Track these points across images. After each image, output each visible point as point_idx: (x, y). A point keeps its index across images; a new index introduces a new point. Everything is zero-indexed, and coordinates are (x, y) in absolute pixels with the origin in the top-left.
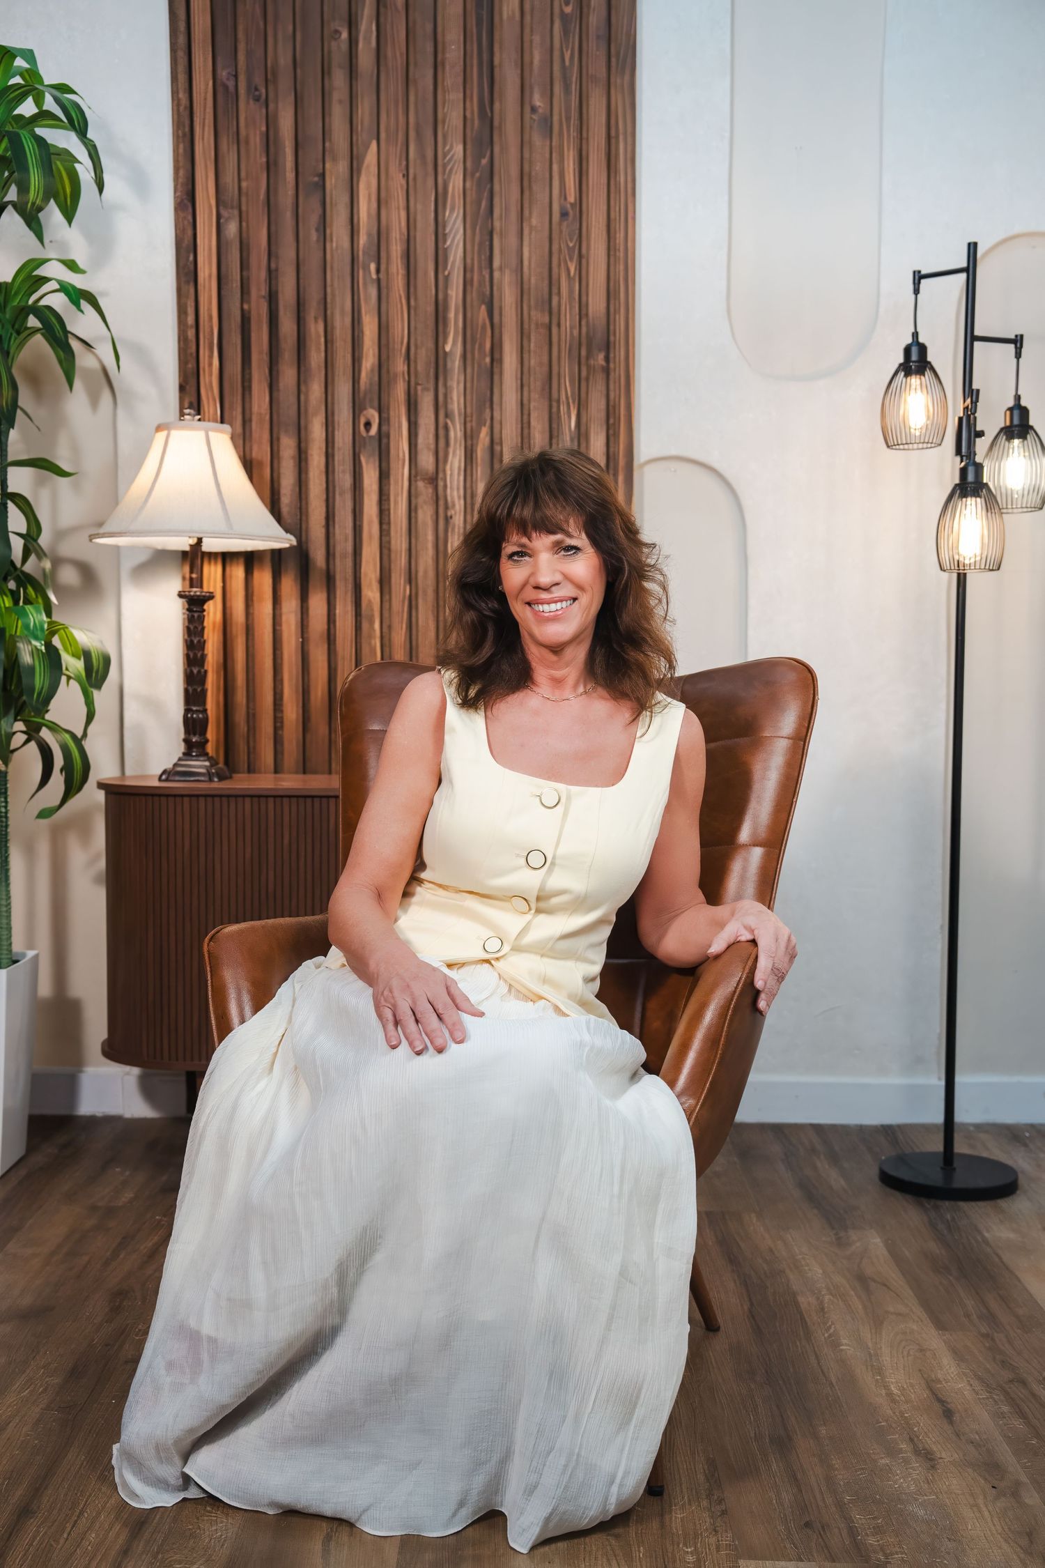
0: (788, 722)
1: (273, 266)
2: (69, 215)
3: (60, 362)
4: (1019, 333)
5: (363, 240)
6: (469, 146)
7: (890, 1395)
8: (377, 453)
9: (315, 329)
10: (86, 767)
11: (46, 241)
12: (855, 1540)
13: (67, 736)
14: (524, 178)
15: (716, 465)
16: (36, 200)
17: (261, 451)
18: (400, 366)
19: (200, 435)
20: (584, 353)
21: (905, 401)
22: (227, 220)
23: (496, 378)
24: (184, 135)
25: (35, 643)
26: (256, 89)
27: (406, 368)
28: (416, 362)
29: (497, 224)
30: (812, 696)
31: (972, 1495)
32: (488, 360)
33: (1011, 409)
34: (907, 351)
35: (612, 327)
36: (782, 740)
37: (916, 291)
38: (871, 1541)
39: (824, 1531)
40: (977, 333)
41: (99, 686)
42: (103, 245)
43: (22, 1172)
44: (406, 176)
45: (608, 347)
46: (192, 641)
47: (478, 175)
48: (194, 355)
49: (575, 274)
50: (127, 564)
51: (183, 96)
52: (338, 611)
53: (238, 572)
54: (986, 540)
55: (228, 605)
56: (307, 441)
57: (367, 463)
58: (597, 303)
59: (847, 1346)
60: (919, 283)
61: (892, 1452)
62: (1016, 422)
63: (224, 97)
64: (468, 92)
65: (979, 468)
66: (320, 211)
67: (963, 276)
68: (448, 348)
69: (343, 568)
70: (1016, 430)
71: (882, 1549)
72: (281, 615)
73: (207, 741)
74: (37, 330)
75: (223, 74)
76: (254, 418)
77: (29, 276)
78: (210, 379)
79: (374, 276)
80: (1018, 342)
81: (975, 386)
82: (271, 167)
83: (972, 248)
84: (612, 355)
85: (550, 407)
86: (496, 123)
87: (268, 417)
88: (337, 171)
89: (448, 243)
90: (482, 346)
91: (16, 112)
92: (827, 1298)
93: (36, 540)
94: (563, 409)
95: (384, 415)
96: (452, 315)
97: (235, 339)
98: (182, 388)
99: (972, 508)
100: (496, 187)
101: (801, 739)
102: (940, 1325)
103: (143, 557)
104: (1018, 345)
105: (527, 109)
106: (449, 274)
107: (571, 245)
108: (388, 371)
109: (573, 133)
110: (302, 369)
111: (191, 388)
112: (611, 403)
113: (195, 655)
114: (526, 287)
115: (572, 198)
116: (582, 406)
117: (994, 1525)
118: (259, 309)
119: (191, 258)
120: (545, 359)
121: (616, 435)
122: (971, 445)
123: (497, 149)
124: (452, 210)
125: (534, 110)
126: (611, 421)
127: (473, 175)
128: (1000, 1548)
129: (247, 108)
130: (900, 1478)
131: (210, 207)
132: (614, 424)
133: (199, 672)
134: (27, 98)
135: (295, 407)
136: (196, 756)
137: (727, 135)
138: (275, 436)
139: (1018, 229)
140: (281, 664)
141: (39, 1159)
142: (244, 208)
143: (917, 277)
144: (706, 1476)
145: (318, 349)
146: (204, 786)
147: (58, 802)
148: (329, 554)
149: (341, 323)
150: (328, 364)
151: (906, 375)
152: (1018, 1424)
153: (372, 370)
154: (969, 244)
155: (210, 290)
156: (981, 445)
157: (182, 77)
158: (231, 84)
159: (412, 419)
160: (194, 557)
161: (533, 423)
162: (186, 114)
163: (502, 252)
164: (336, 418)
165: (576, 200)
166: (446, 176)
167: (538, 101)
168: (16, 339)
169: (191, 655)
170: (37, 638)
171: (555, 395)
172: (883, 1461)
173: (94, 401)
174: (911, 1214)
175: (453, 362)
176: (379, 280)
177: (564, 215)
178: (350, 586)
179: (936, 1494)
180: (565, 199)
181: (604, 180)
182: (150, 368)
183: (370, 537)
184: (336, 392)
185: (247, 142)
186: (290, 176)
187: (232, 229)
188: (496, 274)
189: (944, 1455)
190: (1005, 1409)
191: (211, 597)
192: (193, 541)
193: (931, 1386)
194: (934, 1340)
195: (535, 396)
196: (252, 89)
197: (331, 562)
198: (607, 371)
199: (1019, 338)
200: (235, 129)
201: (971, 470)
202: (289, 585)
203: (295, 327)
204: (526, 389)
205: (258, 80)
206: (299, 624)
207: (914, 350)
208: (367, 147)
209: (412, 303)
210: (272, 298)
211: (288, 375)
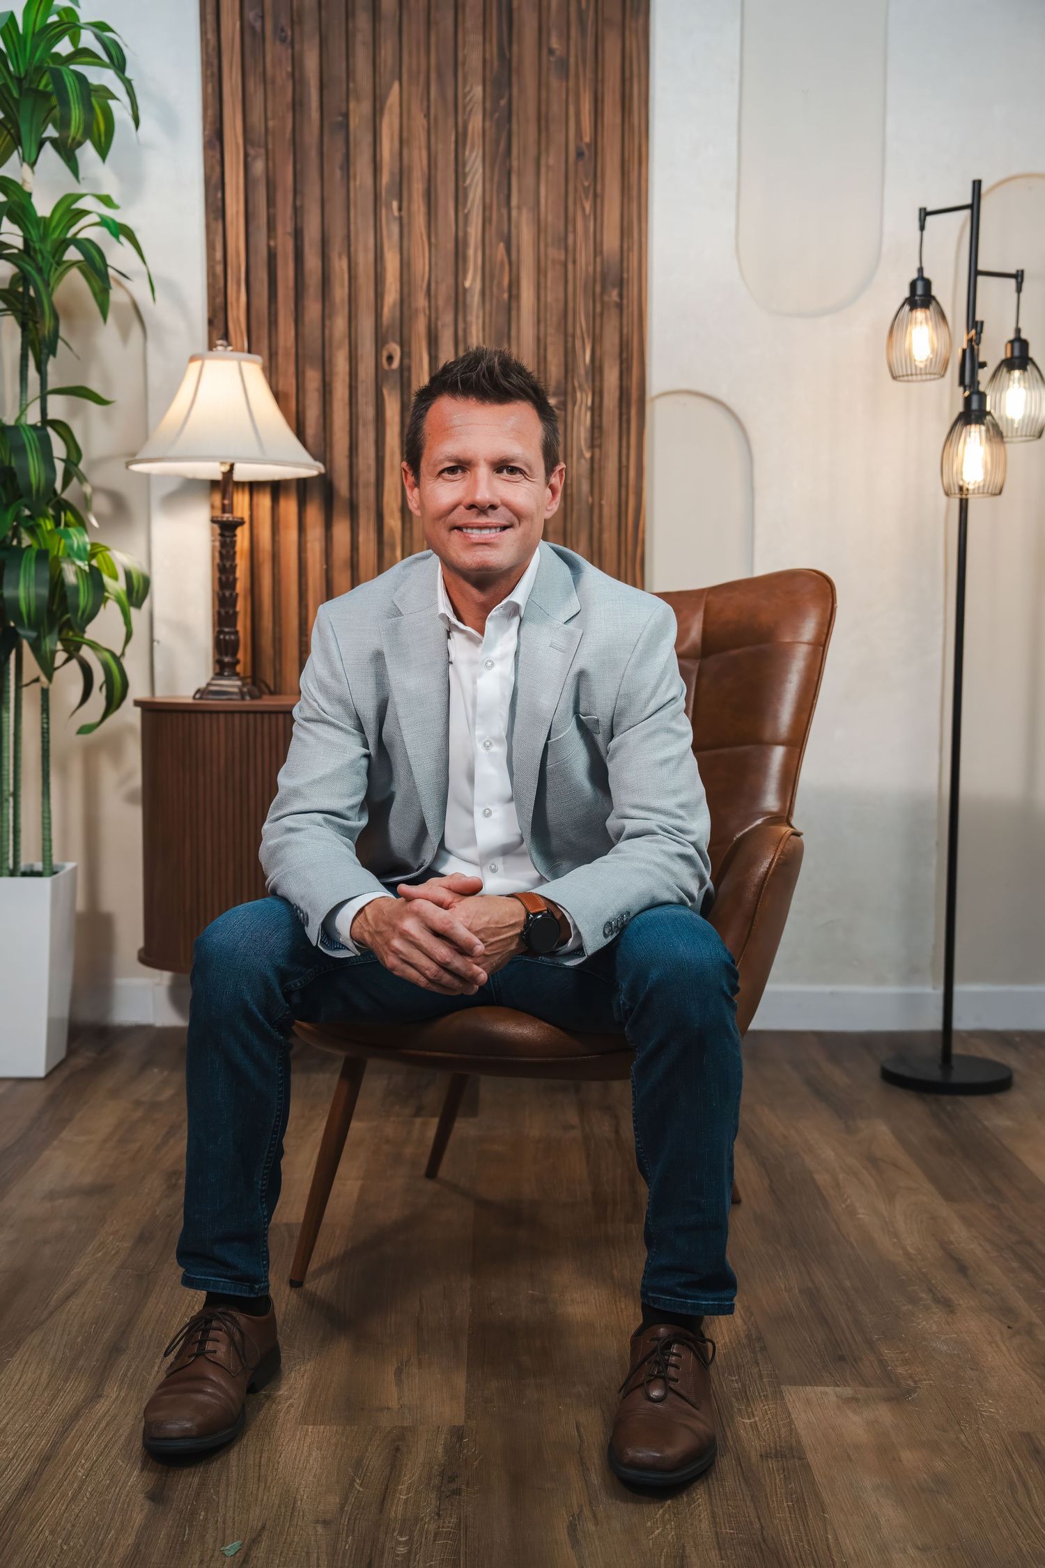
0: (808, 630)
1: (298, 203)
2: (103, 151)
3: (95, 295)
4: (1020, 268)
5: (385, 178)
6: (488, 88)
7: (907, 1254)
8: (398, 386)
9: (340, 266)
10: (125, 685)
11: (81, 175)
12: (886, 1370)
13: (107, 655)
14: (542, 120)
15: (724, 399)
16: (76, 135)
17: (288, 384)
18: (421, 301)
19: (234, 364)
20: (598, 289)
21: (911, 334)
22: (255, 158)
23: (514, 313)
24: (213, 74)
25: (79, 563)
26: (282, 30)
27: (427, 304)
28: (436, 297)
29: (515, 163)
30: (830, 606)
31: (989, 1334)
32: (506, 296)
33: (1012, 342)
34: (913, 285)
35: (625, 265)
36: (803, 646)
37: (922, 228)
38: (900, 1370)
39: (856, 1362)
40: (981, 267)
41: (138, 605)
42: (134, 181)
43: (66, 1072)
44: (427, 115)
45: (621, 284)
46: (224, 566)
47: (496, 115)
48: (222, 290)
49: (590, 213)
50: (158, 493)
51: (211, 36)
52: (361, 538)
53: (265, 501)
54: (989, 466)
55: (255, 532)
56: (332, 374)
57: (389, 395)
58: (611, 240)
59: (863, 1214)
60: (925, 219)
61: (914, 1300)
62: (1017, 353)
63: (251, 37)
64: (487, 35)
65: (982, 396)
66: (344, 150)
67: (967, 213)
68: (467, 284)
69: (366, 496)
70: (1017, 362)
71: (911, 1377)
72: (306, 543)
73: (238, 662)
74: (74, 264)
75: (251, 15)
76: (281, 351)
77: (68, 209)
78: (237, 313)
79: (396, 213)
80: (1019, 277)
81: (978, 318)
82: (297, 105)
83: (977, 185)
84: (625, 293)
85: (566, 342)
86: (514, 64)
87: (293, 351)
88: (360, 111)
89: (468, 182)
90: (500, 284)
91: (54, 50)
92: (841, 1176)
93: (76, 465)
94: (578, 344)
95: (406, 349)
96: (471, 252)
97: (261, 275)
98: (211, 322)
99: (975, 436)
100: (515, 127)
101: (820, 645)
102: (949, 1197)
103: (172, 486)
104: (1019, 280)
105: (545, 51)
106: (469, 212)
107: (586, 184)
108: (410, 306)
109: (589, 75)
110: (327, 304)
111: (219, 322)
112: (624, 338)
113: (227, 579)
114: (542, 224)
115: (587, 139)
116: (596, 340)
117: (1012, 1358)
118: (285, 246)
119: (219, 195)
120: (562, 295)
121: (629, 369)
122: (974, 374)
123: (515, 91)
124: (472, 151)
125: (551, 52)
126: (625, 355)
127: (492, 115)
128: (1019, 1375)
129: (274, 50)
130: (923, 1321)
131: (237, 145)
132: (627, 359)
133: (231, 595)
134: (64, 37)
135: (319, 342)
136: (228, 676)
137: (737, 77)
138: (300, 369)
139: (1016, 170)
140: (306, 590)
141: (79, 1061)
142: (270, 147)
143: (923, 214)
144: (743, 1320)
145: (343, 286)
146: (237, 704)
147: (98, 718)
148: (353, 484)
149: (365, 260)
150: (352, 299)
151: (911, 310)
152: (1027, 1276)
153: (394, 305)
154: (974, 182)
155: (237, 226)
156: (984, 375)
157: (210, 18)
158: (258, 25)
159: (433, 353)
160: (224, 486)
161: (550, 356)
162: (214, 54)
163: (520, 191)
164: (359, 352)
165: (591, 140)
166: (466, 117)
167: (555, 43)
168: (56, 269)
169: (224, 578)
170: (81, 559)
171: (570, 330)
172: (905, 1308)
173: (125, 335)
174: (914, 1108)
175: (473, 297)
176: (401, 218)
177: (580, 154)
178: (373, 515)
179: (956, 1333)
180: (581, 139)
181: (618, 120)
182: (179, 302)
183: (392, 466)
184: (359, 328)
185: (273, 82)
186: (315, 114)
187: (259, 167)
188: (514, 213)
189: (961, 1302)
190: (1015, 1265)
191: (241, 523)
192: (226, 468)
193: (944, 1246)
194: (944, 1210)
195: (551, 330)
196: (278, 30)
197: (354, 491)
198: (620, 306)
199: (1020, 273)
200: (261, 69)
201: (975, 399)
202: (314, 514)
203: (319, 264)
204: (542, 325)
205: (284, 21)
206: (324, 551)
207: (920, 285)
208: (390, 87)
209: (433, 240)
210: (298, 235)
211: (313, 310)
